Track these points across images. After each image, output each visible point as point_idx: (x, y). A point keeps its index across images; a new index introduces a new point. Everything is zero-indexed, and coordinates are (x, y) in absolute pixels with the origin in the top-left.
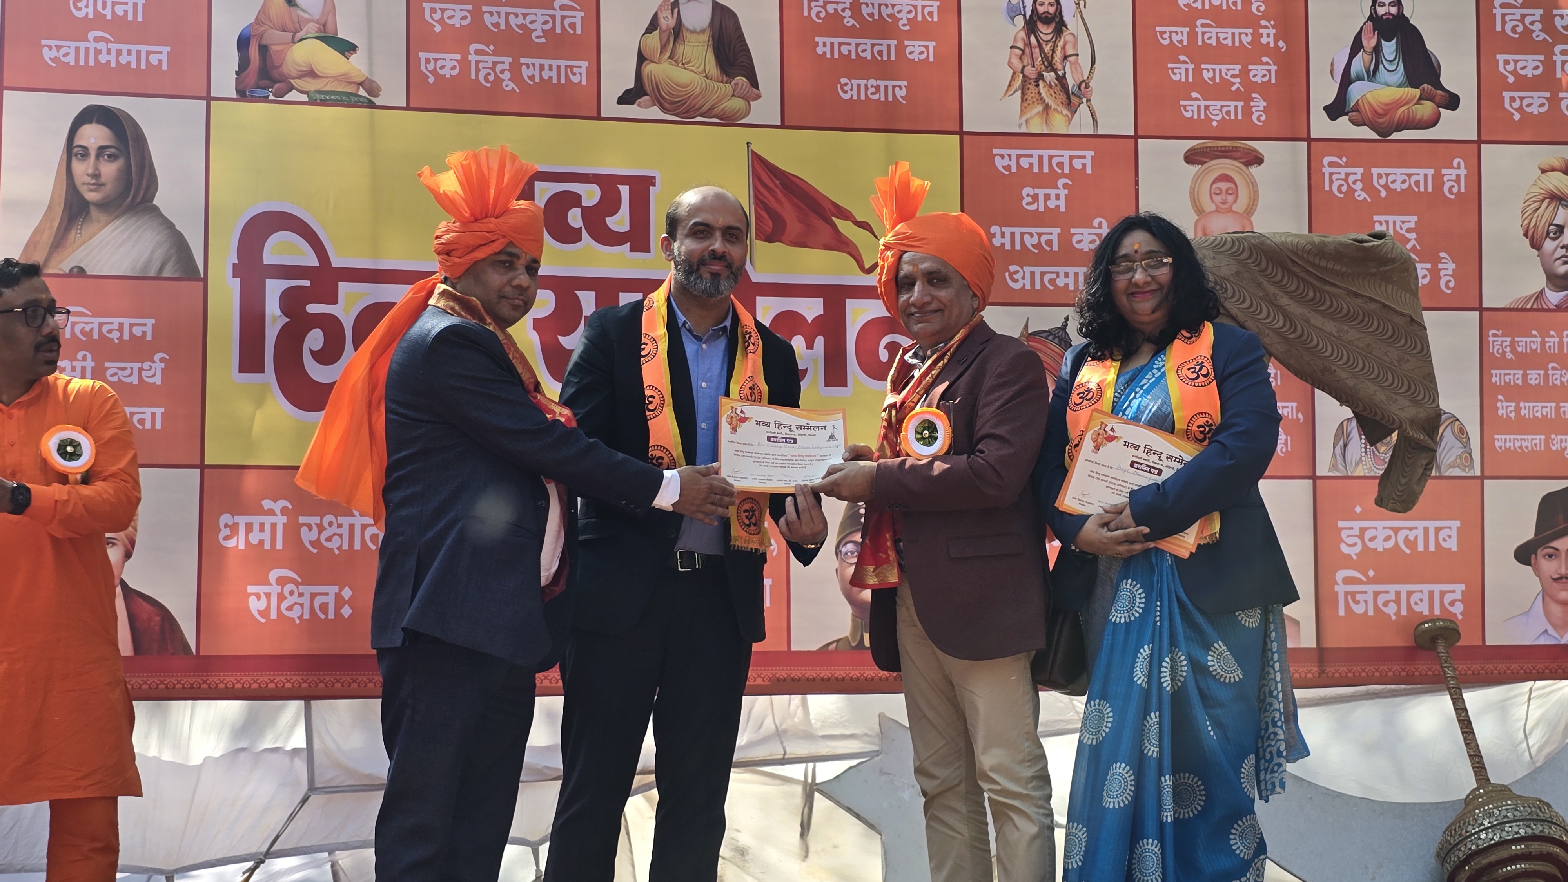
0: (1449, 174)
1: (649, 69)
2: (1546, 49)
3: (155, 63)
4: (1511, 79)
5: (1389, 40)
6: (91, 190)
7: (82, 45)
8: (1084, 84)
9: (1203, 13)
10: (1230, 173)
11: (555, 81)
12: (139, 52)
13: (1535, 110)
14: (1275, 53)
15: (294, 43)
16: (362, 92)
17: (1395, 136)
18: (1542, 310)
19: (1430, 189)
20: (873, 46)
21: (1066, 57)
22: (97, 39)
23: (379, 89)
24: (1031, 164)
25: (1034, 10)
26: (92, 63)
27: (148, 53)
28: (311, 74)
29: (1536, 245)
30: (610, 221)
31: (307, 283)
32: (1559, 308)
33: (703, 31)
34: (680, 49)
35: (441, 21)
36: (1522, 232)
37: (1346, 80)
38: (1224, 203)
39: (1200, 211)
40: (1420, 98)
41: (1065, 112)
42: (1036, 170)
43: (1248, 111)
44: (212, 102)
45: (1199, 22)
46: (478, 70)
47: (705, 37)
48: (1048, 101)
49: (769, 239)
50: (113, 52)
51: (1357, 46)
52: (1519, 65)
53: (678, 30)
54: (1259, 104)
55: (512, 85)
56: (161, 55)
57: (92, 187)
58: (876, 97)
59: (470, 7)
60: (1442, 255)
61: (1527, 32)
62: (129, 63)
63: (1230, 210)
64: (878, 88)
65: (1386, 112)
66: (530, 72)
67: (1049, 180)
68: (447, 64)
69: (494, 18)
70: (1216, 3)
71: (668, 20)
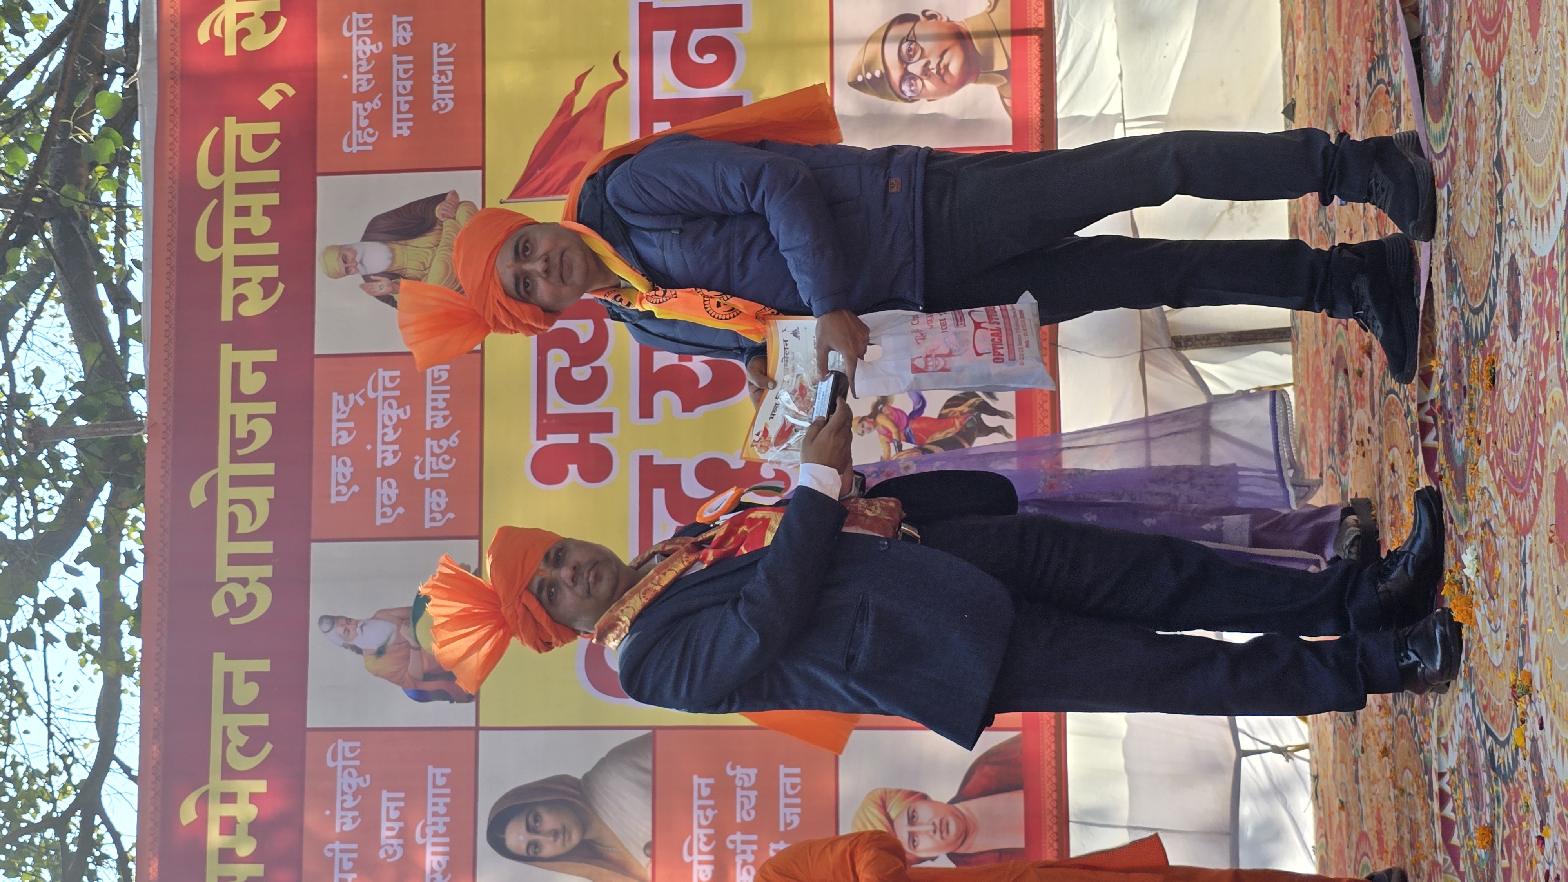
3: (444, 780)
6: (570, 838)
7: (430, 849)
11: (447, 396)
12: (435, 795)
15: (419, 648)
20: (399, 79)
22: (424, 836)
26: (447, 841)
27: (435, 786)
30: (584, 339)
33: (392, 250)
34: (410, 272)
35: (394, 507)
44: (482, 724)
46: (440, 471)
47: (398, 248)
50: (436, 819)
53: (393, 275)
55: (453, 438)
56: (437, 774)
57: (567, 837)
58: (450, 74)
59: (379, 479)
62: (445, 805)
66: (440, 420)
68: (435, 501)
69: (386, 456)
71: (383, 285)
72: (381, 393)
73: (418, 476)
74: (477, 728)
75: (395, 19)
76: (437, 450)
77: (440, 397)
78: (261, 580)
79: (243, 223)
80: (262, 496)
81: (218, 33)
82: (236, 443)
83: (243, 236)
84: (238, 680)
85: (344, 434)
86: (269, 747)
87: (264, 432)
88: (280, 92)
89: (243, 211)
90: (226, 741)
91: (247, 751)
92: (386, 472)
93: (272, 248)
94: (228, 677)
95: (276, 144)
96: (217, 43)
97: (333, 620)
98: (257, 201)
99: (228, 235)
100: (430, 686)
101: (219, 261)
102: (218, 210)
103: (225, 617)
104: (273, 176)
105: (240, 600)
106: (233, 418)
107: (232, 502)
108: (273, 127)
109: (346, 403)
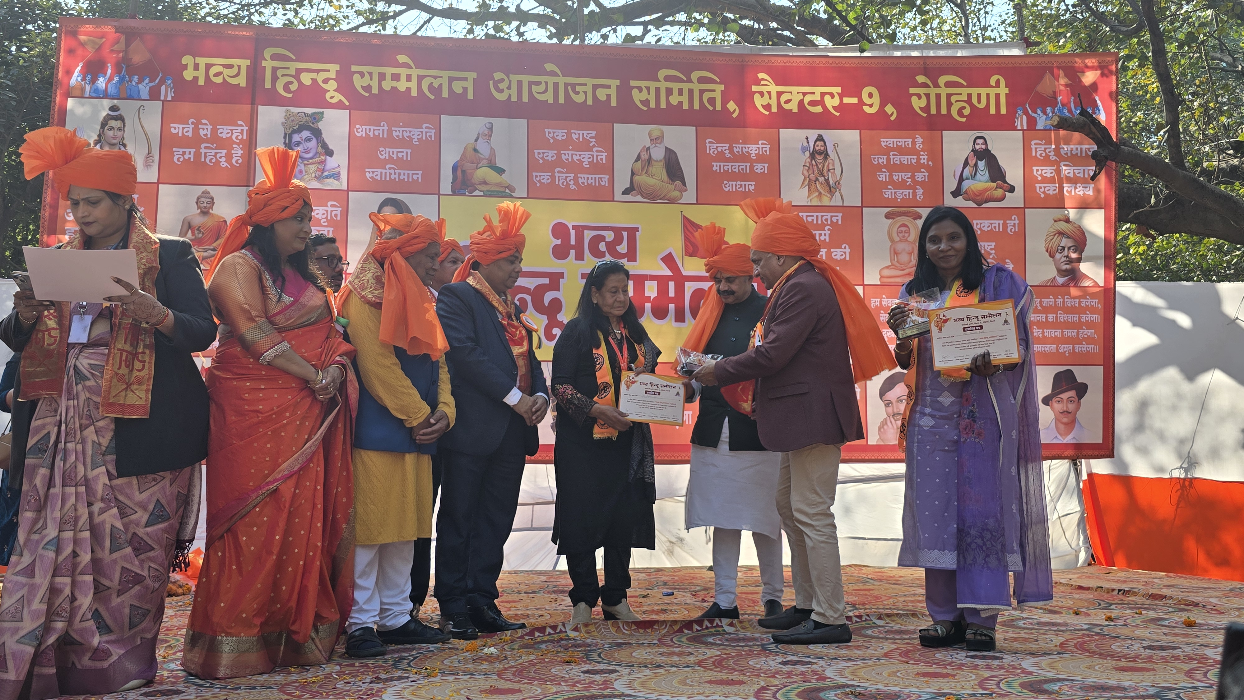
0: (1010, 223)
1: (636, 178)
2: (1057, 164)
3: (416, 178)
4: (1040, 178)
5: (981, 161)
7: (384, 171)
8: (838, 183)
9: (893, 149)
10: (906, 223)
11: (593, 184)
12: (408, 174)
13: (1051, 193)
14: (927, 167)
15: (477, 168)
16: (507, 191)
17: (984, 205)
18: (1055, 286)
19: (1001, 230)
20: (739, 166)
21: (829, 170)
22: (390, 168)
23: (515, 189)
24: (813, 220)
25: (814, 149)
26: (388, 179)
27: (413, 174)
28: (485, 183)
29: (1052, 256)
30: (619, 248)
32: (1063, 285)
33: (661, 161)
34: (650, 169)
35: (543, 158)
36: (1045, 250)
37: (961, 180)
38: (904, 237)
39: (892, 240)
40: (997, 188)
41: (829, 195)
42: (815, 222)
43: (914, 194)
44: (441, 196)
45: (891, 153)
46: (559, 180)
47: (662, 163)
48: (821, 190)
49: (691, 256)
50: (397, 174)
51: (966, 164)
52: (1044, 172)
53: (650, 160)
54: (920, 191)
55: (574, 187)
56: (418, 175)
58: (740, 189)
59: (556, 152)
60: (1007, 260)
61: (1047, 156)
62: (404, 179)
63: (906, 240)
64: (741, 185)
65: (980, 194)
66: (582, 181)
67: (821, 227)
68: (545, 178)
69: (567, 156)
70: (900, 144)
71: (645, 157)
72: (595, 154)
73: (557, 170)
74: (439, 194)
75: (766, 165)
76: (568, 179)
77: (593, 181)
78: (510, 95)
79: (675, 92)
80: (549, 97)
81: (763, 82)
82: (574, 86)
83: (669, 92)
84: (464, 84)
85: (577, 136)
86: (432, 97)
87: (578, 99)
88: (735, 111)
89: (680, 92)
90: (435, 77)
91: (431, 87)
92: (559, 155)
93: (663, 105)
94: (466, 79)
95: (711, 108)
96: (758, 82)
97: (491, 129)
98: (685, 99)
99: (670, 85)
100: (459, 173)
101: (657, 80)
102: (682, 81)
103: (493, 79)
104: (696, 106)
105: (501, 86)
106: (585, 85)
107: (546, 83)
108: (718, 107)
109: (591, 138)
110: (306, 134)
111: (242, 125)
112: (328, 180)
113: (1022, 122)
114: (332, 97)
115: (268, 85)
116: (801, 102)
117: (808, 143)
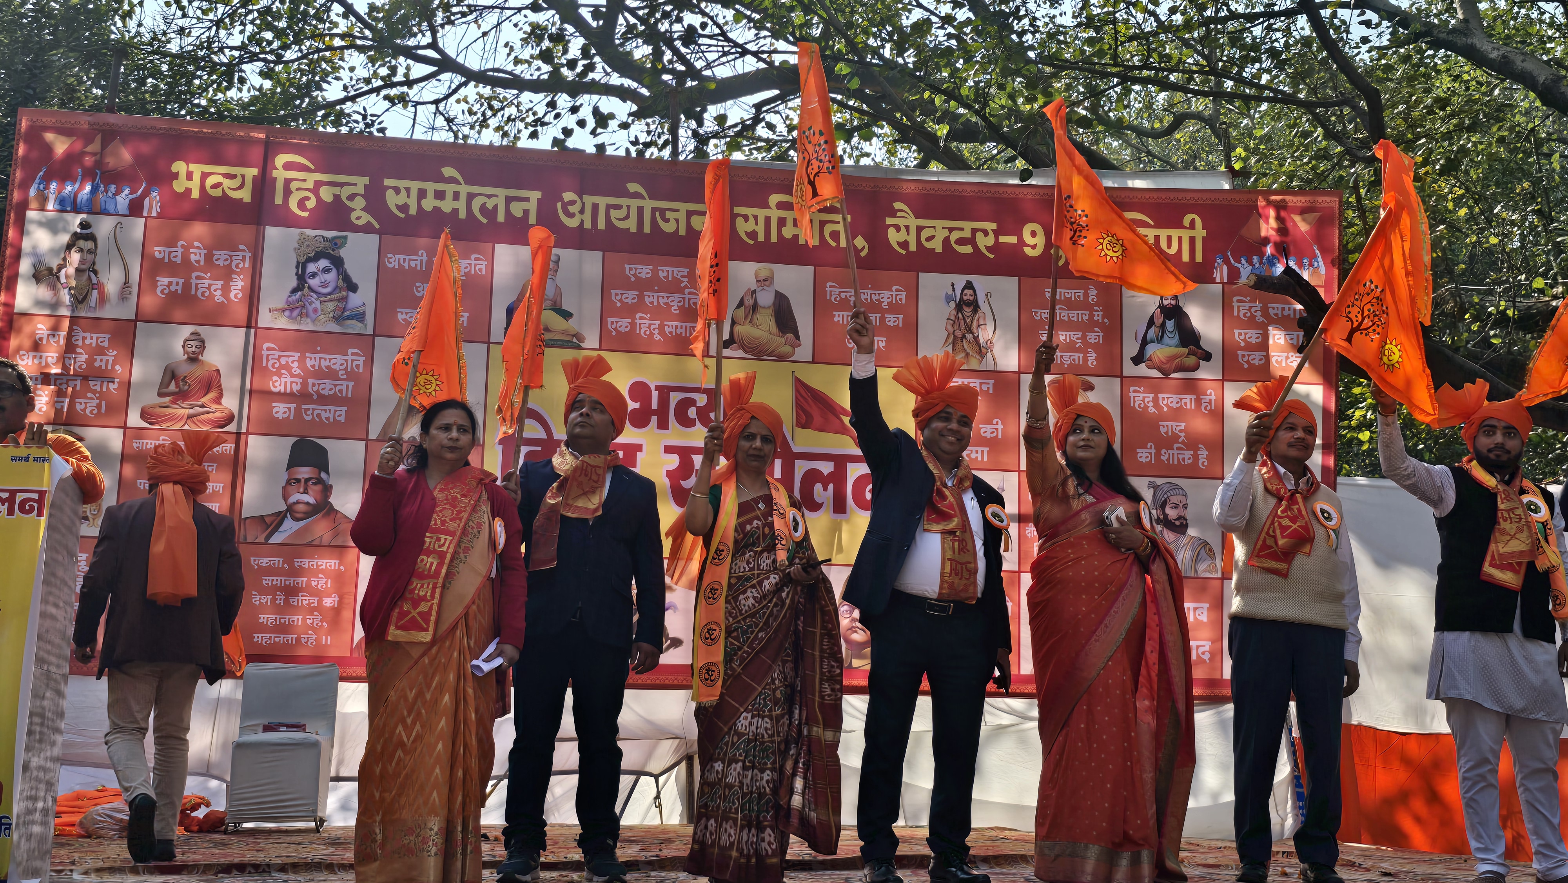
0: (1204, 399)
1: (738, 328)
2: (1264, 327)
4: (1243, 344)
5: (1170, 320)
8: (990, 342)
9: (1060, 302)
11: (683, 335)
13: (1256, 362)
16: (575, 340)
17: (1173, 375)
19: (1192, 407)
21: (979, 326)
23: (584, 339)
25: (961, 298)
28: (547, 329)
31: (540, 448)
33: (769, 308)
34: (756, 317)
35: (620, 301)
37: (1144, 343)
40: (1188, 354)
41: (978, 357)
43: (1086, 359)
44: (491, 345)
45: (1058, 307)
46: (640, 328)
47: (770, 311)
48: (968, 350)
49: (804, 427)
51: (1151, 322)
52: (1248, 336)
53: (755, 307)
54: (1092, 356)
55: (659, 337)
59: (637, 293)
60: (1199, 446)
61: (1253, 317)
65: (1168, 362)
66: (670, 330)
68: (623, 324)
69: (650, 299)
70: (1068, 296)
71: (749, 302)
72: (687, 297)
73: (638, 315)
74: (489, 343)
75: (901, 317)
76: (652, 327)
77: (683, 331)
78: (582, 222)
79: (790, 222)
80: (631, 225)
81: (899, 214)
82: (662, 211)
83: (782, 222)
84: (525, 205)
85: (665, 274)
86: (485, 221)
87: (668, 228)
88: (863, 248)
90: (489, 196)
91: (483, 209)
92: (641, 297)
93: (774, 238)
94: (527, 200)
95: (834, 244)
96: (893, 213)
97: (556, 263)
99: (783, 213)
101: (768, 207)
103: (561, 199)
105: (572, 209)
106: (677, 210)
107: (629, 207)
108: (843, 243)
109: (682, 276)
110: (323, 263)
111: (243, 251)
112: (349, 322)
113: (1221, 273)
114: (358, 218)
115: (279, 201)
116: (946, 240)
117: (954, 290)
